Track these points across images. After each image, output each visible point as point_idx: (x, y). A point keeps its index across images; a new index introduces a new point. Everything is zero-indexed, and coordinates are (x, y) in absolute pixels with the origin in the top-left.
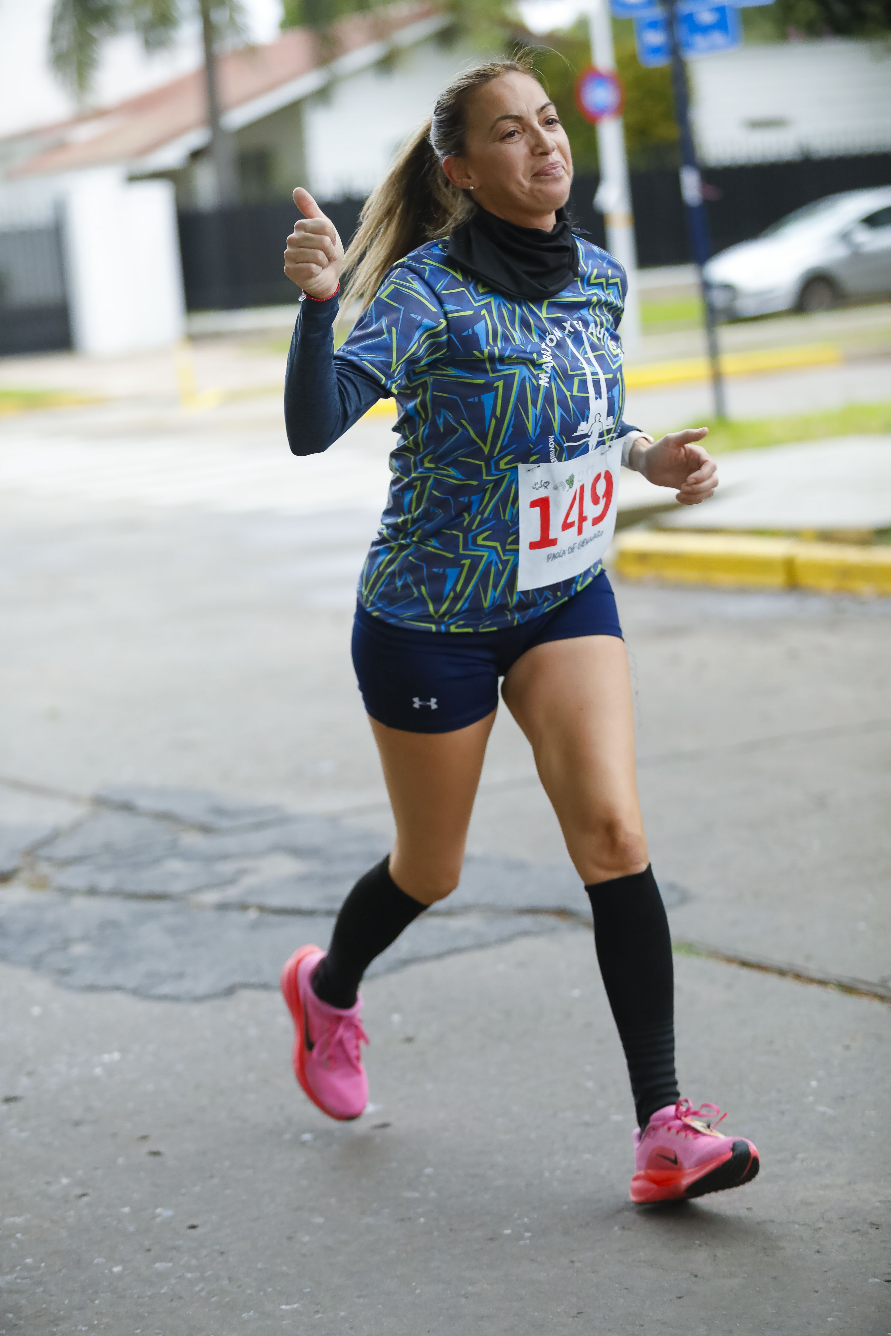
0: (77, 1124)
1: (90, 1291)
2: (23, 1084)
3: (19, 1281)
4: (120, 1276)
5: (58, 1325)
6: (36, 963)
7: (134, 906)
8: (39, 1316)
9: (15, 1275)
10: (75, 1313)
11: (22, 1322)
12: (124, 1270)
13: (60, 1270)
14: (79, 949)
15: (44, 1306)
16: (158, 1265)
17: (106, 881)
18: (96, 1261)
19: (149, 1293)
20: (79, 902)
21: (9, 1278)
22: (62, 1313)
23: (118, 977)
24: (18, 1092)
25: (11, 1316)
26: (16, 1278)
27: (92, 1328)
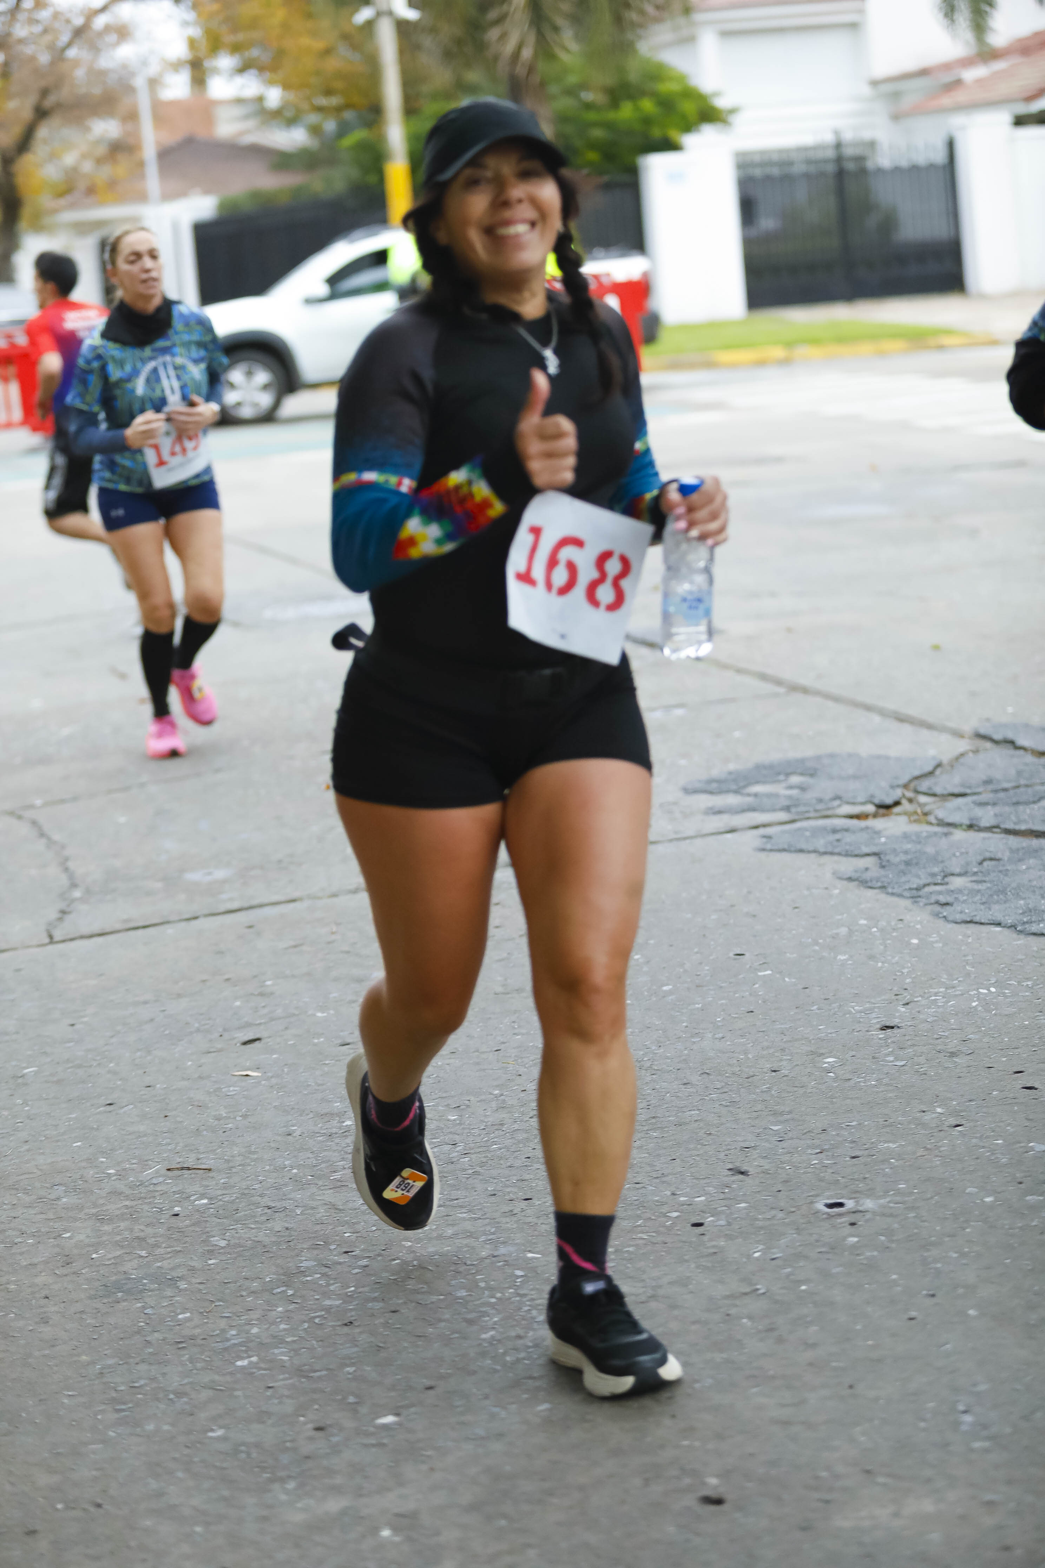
0: (953, 1054)
1: (962, 1219)
2: (900, 1014)
3: (892, 1205)
4: (991, 1207)
5: (928, 1250)
6: (916, 894)
7: (1014, 841)
8: (910, 1241)
9: (888, 1199)
10: (947, 1239)
11: (893, 1245)
12: (996, 1201)
13: (932, 1198)
14: (957, 882)
15: (916, 1231)
16: (1028, 1198)
17: (987, 816)
18: (968, 1190)
19: (1020, 1225)
20: (959, 835)
21: (882, 1201)
22: (933, 1239)
23: (997, 912)
24: (895, 1022)
25: (883, 1238)
26: (889, 1202)
27: (963, 1255)
